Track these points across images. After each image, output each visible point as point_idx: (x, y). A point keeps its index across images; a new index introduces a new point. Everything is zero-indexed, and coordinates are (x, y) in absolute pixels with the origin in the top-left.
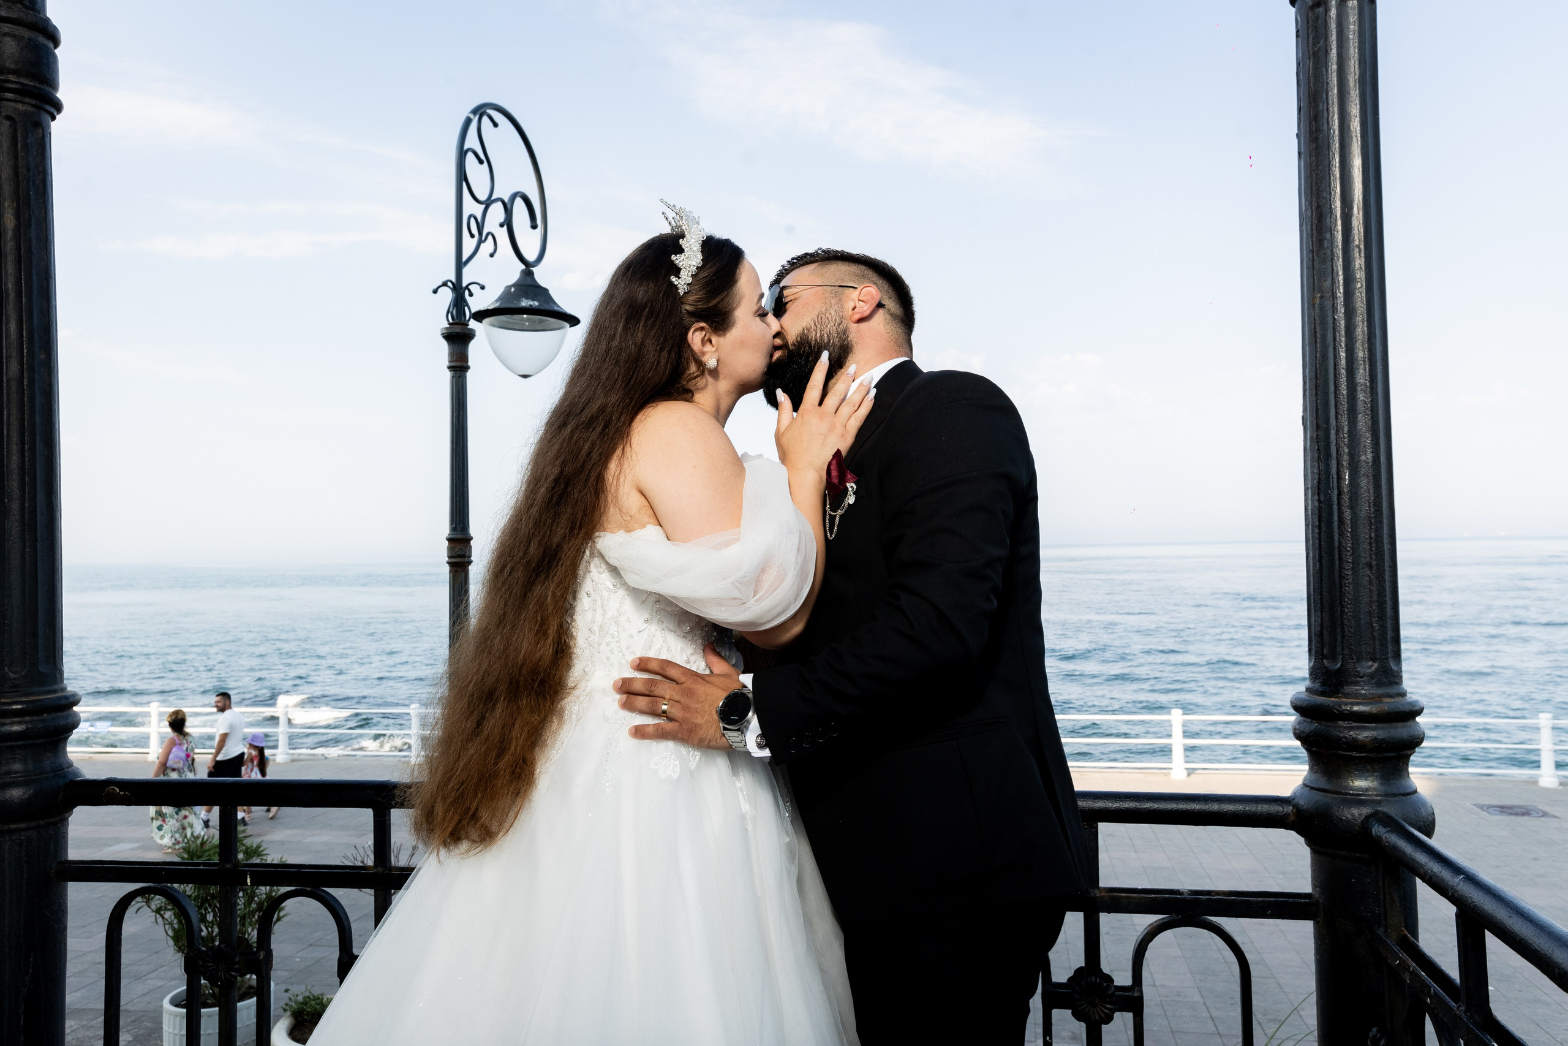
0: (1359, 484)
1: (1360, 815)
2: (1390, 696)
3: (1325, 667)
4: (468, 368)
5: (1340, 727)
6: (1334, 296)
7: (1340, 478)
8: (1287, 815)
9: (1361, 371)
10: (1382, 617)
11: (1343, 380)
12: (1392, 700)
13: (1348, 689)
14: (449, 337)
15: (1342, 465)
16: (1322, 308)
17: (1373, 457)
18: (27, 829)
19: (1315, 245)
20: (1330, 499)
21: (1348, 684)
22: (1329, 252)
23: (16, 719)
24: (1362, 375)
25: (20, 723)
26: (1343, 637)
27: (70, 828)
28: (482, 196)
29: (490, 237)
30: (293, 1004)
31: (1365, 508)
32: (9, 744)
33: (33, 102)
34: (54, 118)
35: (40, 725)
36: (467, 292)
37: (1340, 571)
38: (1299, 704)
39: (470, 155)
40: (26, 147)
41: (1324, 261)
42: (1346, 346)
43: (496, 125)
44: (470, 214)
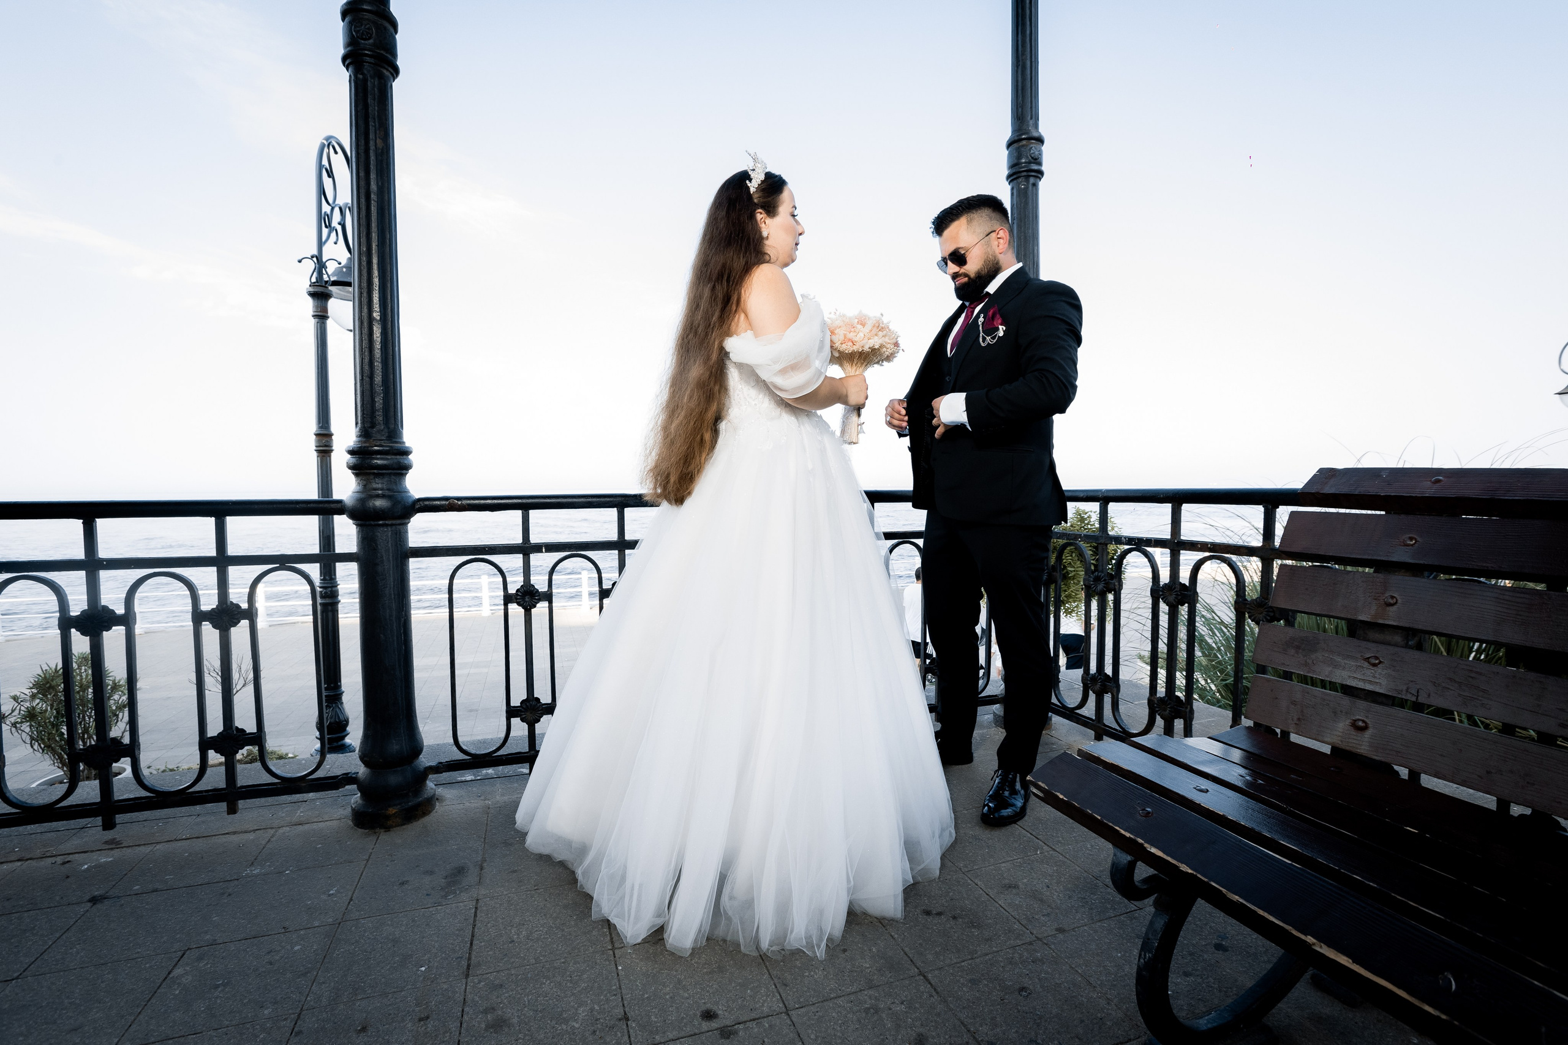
4: (327, 318)
14: (313, 293)
28: (331, 201)
29: (335, 231)
36: (325, 265)
43: (336, 152)
44: (325, 212)
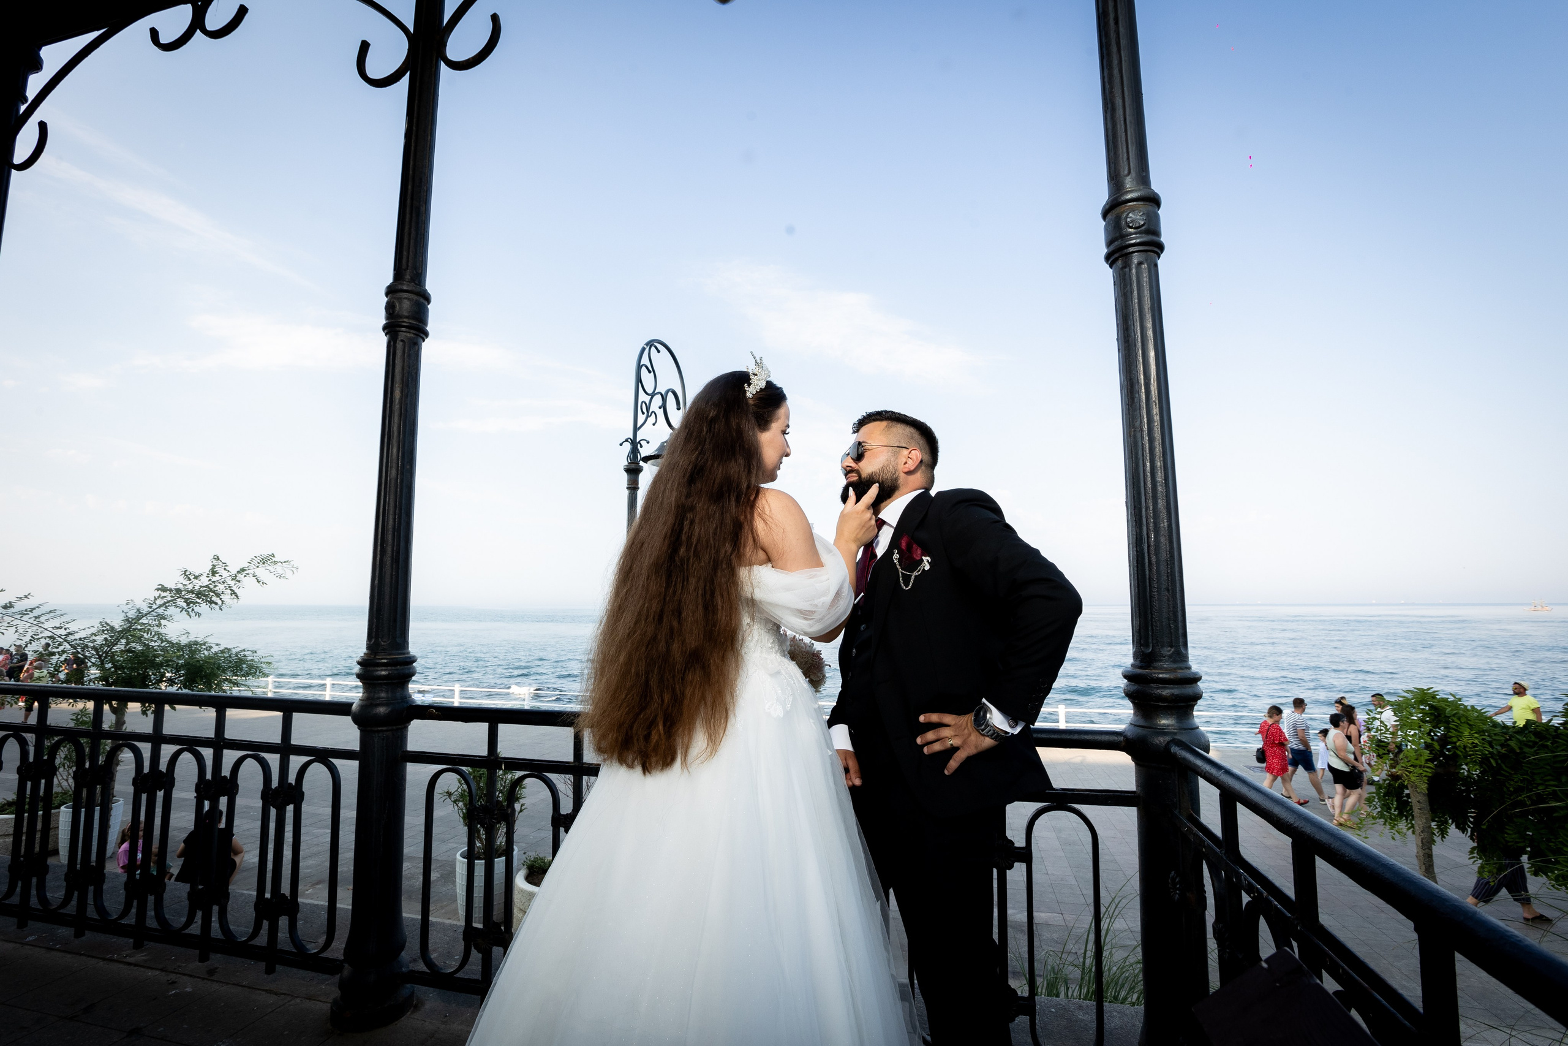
0: (1160, 541)
1: (1164, 741)
2: (1181, 669)
3: (1142, 651)
4: (638, 488)
5: (1152, 687)
6: (1142, 430)
7: (1148, 537)
8: (1120, 742)
9: (1159, 474)
10: (1176, 620)
11: (1149, 479)
12: (1183, 671)
13: (1156, 664)
14: (628, 470)
15: (1150, 529)
16: (1135, 437)
17: (1168, 525)
18: (387, 731)
19: (1130, 401)
20: (1142, 550)
21: (1156, 661)
22: (1138, 405)
23: (384, 668)
24: (1160, 476)
25: (385, 670)
26: (1153, 633)
27: (409, 733)
28: (650, 391)
29: (653, 414)
30: (528, 861)
31: (1164, 555)
32: (380, 682)
33: (415, 332)
34: (424, 341)
35: (396, 672)
36: (639, 445)
37: (1150, 593)
38: (1127, 674)
39: (644, 368)
40: (409, 356)
41: (1135, 410)
42: (1150, 459)
43: (659, 351)
44: (642, 402)
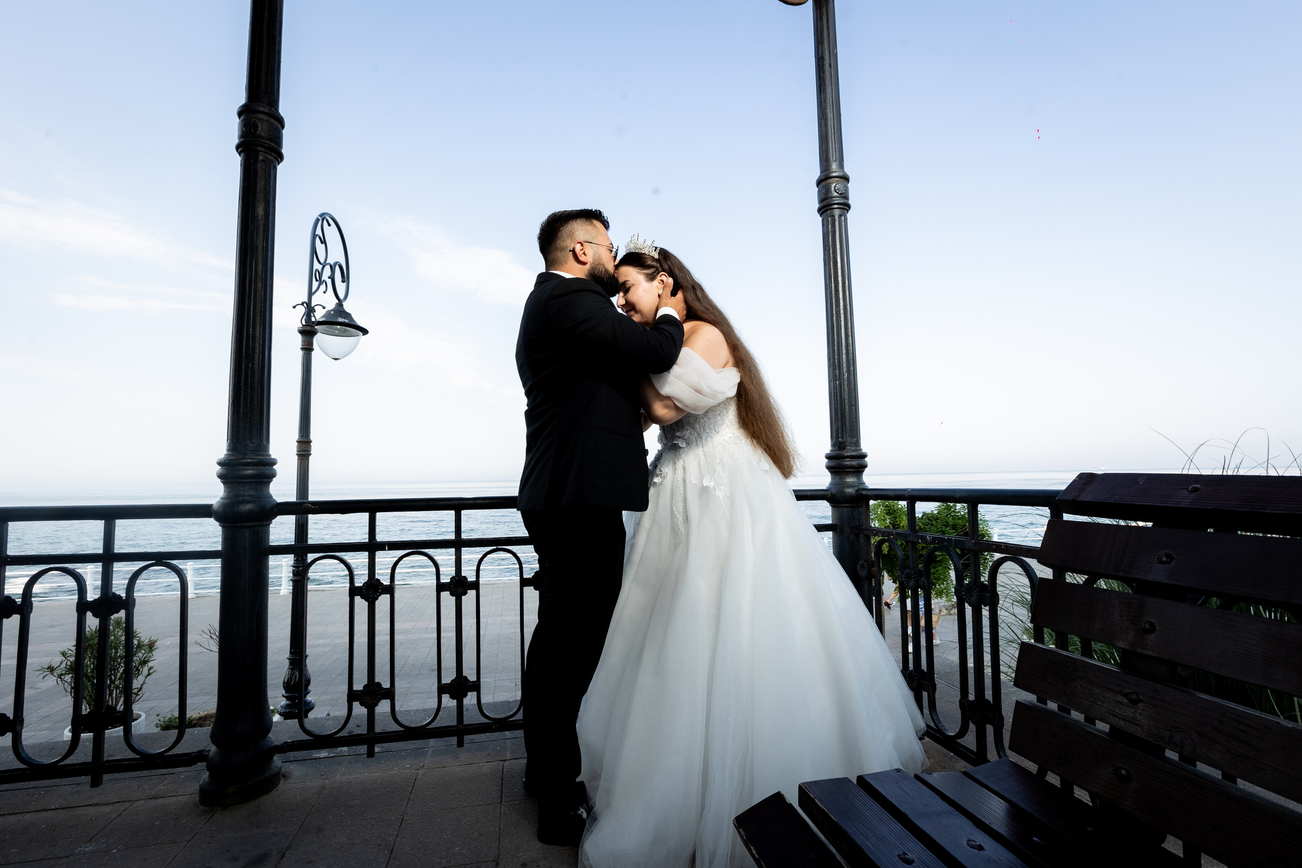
0: (850, 378)
1: (848, 490)
3: (836, 442)
4: (313, 349)
5: (841, 461)
6: (840, 313)
7: (844, 375)
8: (828, 495)
11: (844, 342)
14: (302, 332)
15: (844, 371)
20: (840, 383)
21: (843, 446)
23: (250, 467)
28: (322, 260)
29: (324, 283)
32: (246, 480)
35: (260, 472)
36: (313, 310)
37: (845, 408)
38: (827, 456)
39: (317, 238)
42: (845, 330)
43: (329, 225)
44: (316, 270)
